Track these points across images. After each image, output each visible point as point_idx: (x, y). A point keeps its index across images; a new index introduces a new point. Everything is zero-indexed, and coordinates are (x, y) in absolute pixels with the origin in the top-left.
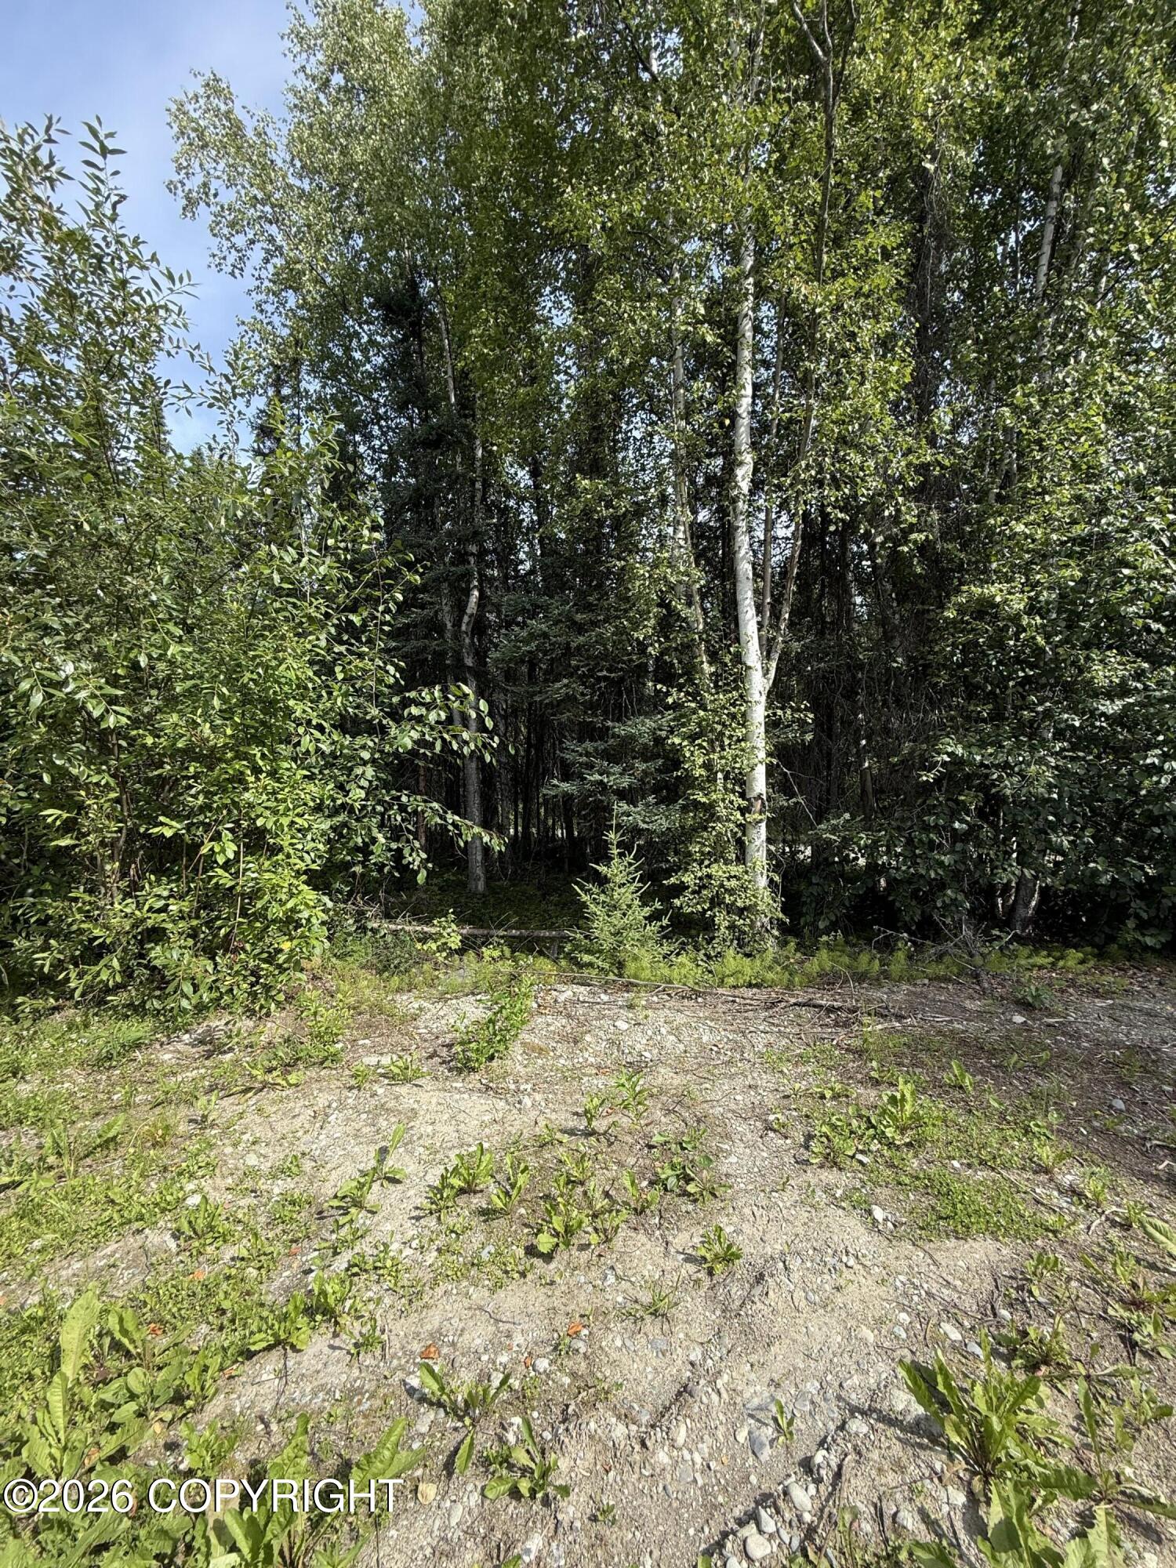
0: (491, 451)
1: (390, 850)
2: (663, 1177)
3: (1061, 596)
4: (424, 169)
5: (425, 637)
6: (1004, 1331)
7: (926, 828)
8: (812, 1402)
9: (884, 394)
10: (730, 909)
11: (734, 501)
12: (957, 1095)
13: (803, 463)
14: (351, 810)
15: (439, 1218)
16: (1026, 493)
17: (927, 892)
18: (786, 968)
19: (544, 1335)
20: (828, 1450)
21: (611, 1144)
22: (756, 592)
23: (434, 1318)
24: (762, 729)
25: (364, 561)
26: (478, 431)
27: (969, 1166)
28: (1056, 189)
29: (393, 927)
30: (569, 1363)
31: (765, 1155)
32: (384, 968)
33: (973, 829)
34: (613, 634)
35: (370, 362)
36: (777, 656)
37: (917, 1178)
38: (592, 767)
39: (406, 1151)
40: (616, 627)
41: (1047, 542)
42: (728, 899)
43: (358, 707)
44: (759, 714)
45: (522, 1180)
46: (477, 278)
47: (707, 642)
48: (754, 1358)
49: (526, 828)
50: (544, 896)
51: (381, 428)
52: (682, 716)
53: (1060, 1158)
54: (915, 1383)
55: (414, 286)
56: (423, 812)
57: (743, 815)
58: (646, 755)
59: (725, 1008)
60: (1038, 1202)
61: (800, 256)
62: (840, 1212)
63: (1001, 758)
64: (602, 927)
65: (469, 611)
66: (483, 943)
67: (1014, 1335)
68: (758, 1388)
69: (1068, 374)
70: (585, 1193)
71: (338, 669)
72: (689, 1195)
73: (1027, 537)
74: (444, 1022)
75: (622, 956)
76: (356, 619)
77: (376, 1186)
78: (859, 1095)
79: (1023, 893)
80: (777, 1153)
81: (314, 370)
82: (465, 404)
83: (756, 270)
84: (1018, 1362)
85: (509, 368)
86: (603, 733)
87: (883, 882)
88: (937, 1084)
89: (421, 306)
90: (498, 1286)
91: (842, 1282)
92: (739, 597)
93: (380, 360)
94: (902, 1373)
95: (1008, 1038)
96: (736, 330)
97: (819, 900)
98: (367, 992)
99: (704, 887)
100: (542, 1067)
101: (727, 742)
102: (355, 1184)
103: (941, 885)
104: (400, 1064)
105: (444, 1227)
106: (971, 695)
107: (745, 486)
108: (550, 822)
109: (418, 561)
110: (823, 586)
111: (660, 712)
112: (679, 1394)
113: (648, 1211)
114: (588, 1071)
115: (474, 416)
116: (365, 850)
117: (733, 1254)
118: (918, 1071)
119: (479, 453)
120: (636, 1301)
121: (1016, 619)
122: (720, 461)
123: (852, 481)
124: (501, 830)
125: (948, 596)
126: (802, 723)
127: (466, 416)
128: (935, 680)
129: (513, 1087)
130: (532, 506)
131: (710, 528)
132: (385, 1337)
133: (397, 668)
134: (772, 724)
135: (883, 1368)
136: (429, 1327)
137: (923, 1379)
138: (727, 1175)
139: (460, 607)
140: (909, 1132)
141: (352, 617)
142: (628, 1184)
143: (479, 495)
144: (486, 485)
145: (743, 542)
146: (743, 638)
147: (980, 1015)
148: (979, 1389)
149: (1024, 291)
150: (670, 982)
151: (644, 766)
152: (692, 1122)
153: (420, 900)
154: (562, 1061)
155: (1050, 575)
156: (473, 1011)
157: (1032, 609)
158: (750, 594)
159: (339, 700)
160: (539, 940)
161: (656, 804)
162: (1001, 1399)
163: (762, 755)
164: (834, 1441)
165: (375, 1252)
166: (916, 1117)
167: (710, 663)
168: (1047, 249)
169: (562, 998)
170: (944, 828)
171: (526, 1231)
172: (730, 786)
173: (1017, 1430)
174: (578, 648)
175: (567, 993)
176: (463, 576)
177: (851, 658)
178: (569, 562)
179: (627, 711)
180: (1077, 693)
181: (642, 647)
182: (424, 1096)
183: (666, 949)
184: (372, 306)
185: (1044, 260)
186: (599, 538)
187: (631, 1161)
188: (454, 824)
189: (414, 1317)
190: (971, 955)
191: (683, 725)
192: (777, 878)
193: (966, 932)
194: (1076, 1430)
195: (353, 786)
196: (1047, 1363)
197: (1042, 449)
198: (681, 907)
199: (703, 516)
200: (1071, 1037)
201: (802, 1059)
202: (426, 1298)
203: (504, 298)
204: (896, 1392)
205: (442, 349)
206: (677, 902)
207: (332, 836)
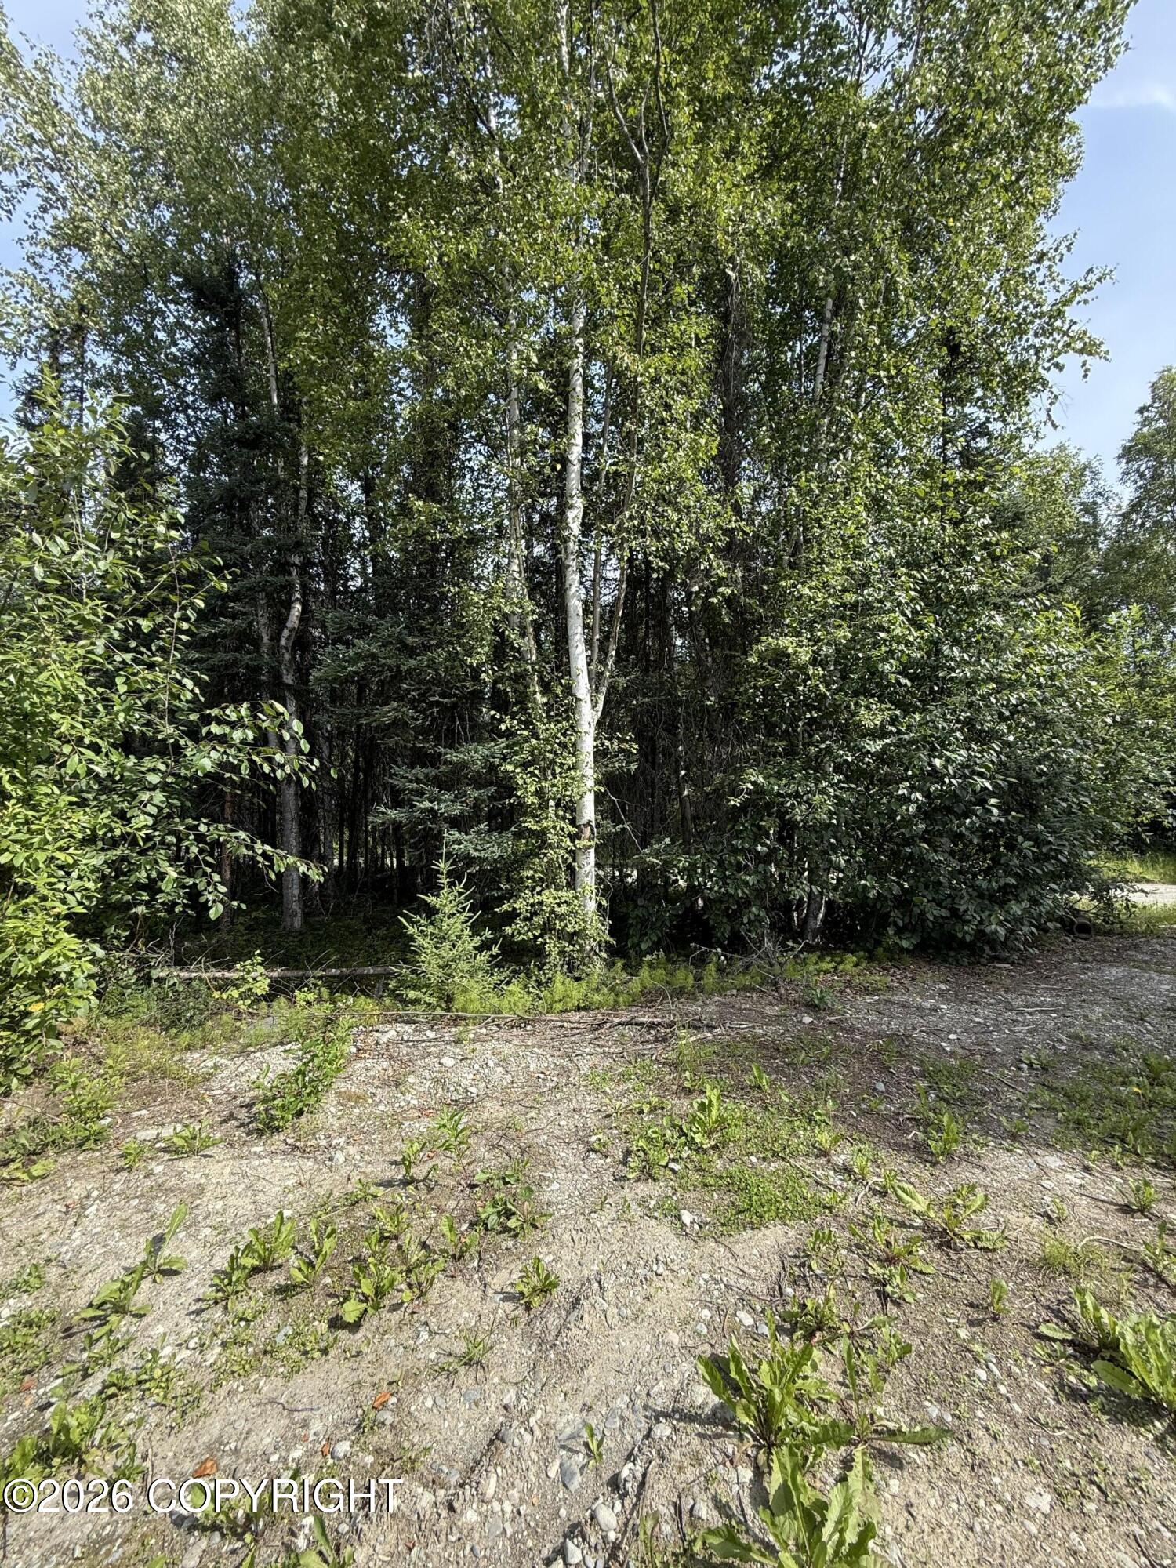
0: (317, 461)
1: (184, 887)
2: (484, 1216)
3: (838, 651)
4: (247, 156)
5: (237, 649)
6: (788, 1308)
7: (735, 851)
8: (622, 1418)
9: (696, 461)
10: (562, 935)
11: (565, 540)
12: (756, 1094)
13: (627, 513)
14: (134, 843)
15: (226, 1307)
16: (809, 562)
17: (734, 909)
18: (612, 989)
19: (347, 1414)
20: (634, 1462)
21: (430, 1190)
22: (585, 626)
23: (214, 1427)
24: (591, 758)
25: (161, 561)
26: (304, 438)
27: (764, 1159)
28: (828, 315)
29: (185, 974)
30: (373, 1440)
31: (586, 1177)
32: (173, 1022)
33: (773, 851)
34: (445, 659)
35: (176, 345)
36: (604, 690)
37: (721, 1178)
38: (423, 794)
39: (189, 1235)
40: (449, 652)
41: (825, 606)
42: (558, 925)
43: (149, 724)
44: (588, 744)
45: (328, 1245)
46: (304, 282)
47: (541, 673)
48: (567, 1387)
49: (352, 856)
50: (369, 931)
51: (188, 417)
52: (515, 744)
53: (835, 1141)
54: (711, 1375)
55: (232, 276)
56: (226, 841)
57: (573, 841)
58: (478, 782)
59: (553, 1033)
60: (818, 1183)
61: (623, 329)
62: (653, 1222)
63: (793, 788)
64: (430, 960)
65: (289, 625)
66: (297, 987)
67: (795, 1309)
68: (571, 1416)
69: (838, 468)
70: (400, 1248)
71: (119, 680)
72: (509, 1230)
73: (810, 599)
74: (244, 1079)
75: (450, 989)
76: (145, 625)
77: (146, 1285)
78: (674, 1105)
79: (812, 906)
80: (597, 1174)
81: (104, 341)
82: (290, 408)
83: (584, 332)
84: (799, 1333)
85: (337, 378)
86: (434, 760)
87: (700, 902)
88: (740, 1086)
89: (240, 297)
90: (296, 1369)
91: (652, 1291)
92: (570, 632)
93: (189, 345)
94: (701, 1368)
95: (799, 1037)
96: (567, 383)
97: (644, 921)
98: (147, 1053)
99: (536, 914)
100: (359, 1117)
101: (558, 770)
102: (118, 1285)
103: (746, 903)
104: (186, 1133)
105: (232, 1316)
106: (770, 732)
107: (575, 528)
108: (379, 850)
109: (227, 566)
110: (647, 628)
111: (494, 740)
112: (492, 1442)
113: (467, 1255)
114: (409, 1114)
115: (299, 421)
116: (152, 887)
117: (550, 1284)
118: (724, 1076)
119: (305, 461)
120: (450, 1354)
121: (802, 669)
122: (554, 500)
123: (670, 533)
124: (323, 859)
125: (750, 644)
126: (628, 753)
127: (290, 420)
128: (740, 717)
129: (324, 1143)
130: (363, 522)
131: (544, 564)
132: (148, 1464)
133: (197, 682)
134: (600, 754)
135: (686, 1367)
136: (206, 1438)
137: (719, 1369)
138: (549, 1204)
139: (280, 620)
140: (715, 1135)
141: (140, 621)
142: (446, 1229)
143: (303, 505)
144: (312, 496)
145: (573, 579)
146: (574, 671)
147: (777, 1019)
148: (765, 1367)
149: (807, 393)
150: (500, 1012)
151: (476, 793)
152: (516, 1155)
153: (221, 944)
154: (382, 1108)
155: (829, 633)
156: (280, 1063)
157: (814, 662)
158: (580, 630)
159: (122, 716)
160: (361, 979)
161: (489, 831)
162: (783, 1372)
163: (590, 783)
164: (640, 1450)
165: (140, 1363)
166: (721, 1120)
167: (543, 694)
168: (822, 362)
169: (384, 1039)
170: (750, 851)
171: (331, 1302)
172: (561, 813)
173: (796, 1398)
174: (409, 671)
175: (390, 1033)
176: (283, 587)
177: (670, 693)
178: (401, 583)
179: (459, 738)
180: (850, 732)
181: (476, 672)
182: (214, 1168)
183: (496, 978)
184: (180, 286)
185: (821, 370)
186: (432, 562)
187: (452, 1204)
188: (264, 854)
189: (188, 1431)
190: (771, 965)
191: (516, 753)
192: (604, 902)
193: (768, 944)
194: (842, 1384)
195: (136, 812)
196: (820, 1329)
197: (821, 527)
198: (513, 935)
199: (539, 550)
200: (847, 1031)
201: (624, 1078)
202: (204, 1404)
203: (334, 308)
204: (697, 1388)
205: (264, 346)
206: (508, 930)
207: (107, 871)
